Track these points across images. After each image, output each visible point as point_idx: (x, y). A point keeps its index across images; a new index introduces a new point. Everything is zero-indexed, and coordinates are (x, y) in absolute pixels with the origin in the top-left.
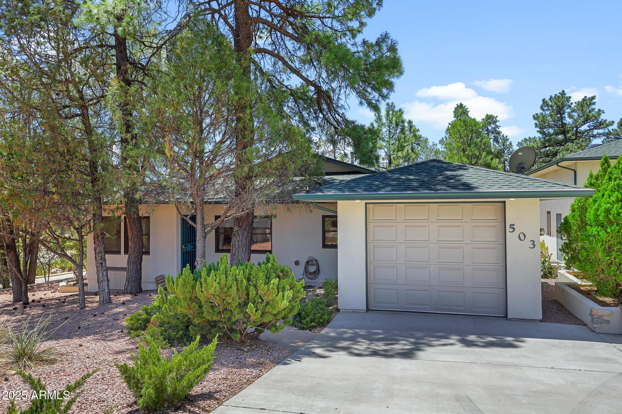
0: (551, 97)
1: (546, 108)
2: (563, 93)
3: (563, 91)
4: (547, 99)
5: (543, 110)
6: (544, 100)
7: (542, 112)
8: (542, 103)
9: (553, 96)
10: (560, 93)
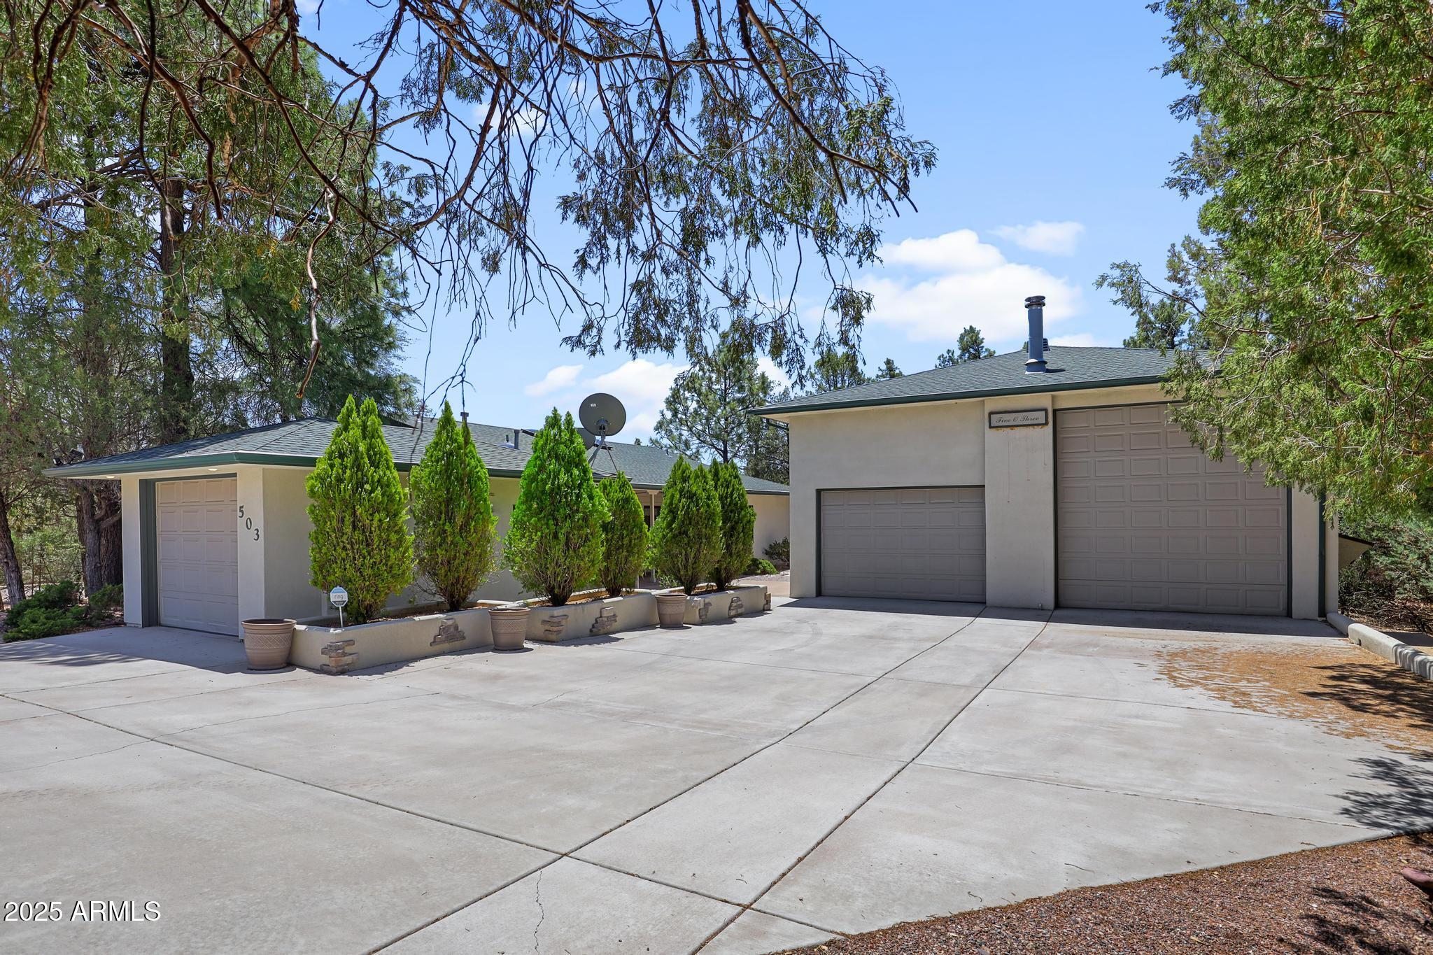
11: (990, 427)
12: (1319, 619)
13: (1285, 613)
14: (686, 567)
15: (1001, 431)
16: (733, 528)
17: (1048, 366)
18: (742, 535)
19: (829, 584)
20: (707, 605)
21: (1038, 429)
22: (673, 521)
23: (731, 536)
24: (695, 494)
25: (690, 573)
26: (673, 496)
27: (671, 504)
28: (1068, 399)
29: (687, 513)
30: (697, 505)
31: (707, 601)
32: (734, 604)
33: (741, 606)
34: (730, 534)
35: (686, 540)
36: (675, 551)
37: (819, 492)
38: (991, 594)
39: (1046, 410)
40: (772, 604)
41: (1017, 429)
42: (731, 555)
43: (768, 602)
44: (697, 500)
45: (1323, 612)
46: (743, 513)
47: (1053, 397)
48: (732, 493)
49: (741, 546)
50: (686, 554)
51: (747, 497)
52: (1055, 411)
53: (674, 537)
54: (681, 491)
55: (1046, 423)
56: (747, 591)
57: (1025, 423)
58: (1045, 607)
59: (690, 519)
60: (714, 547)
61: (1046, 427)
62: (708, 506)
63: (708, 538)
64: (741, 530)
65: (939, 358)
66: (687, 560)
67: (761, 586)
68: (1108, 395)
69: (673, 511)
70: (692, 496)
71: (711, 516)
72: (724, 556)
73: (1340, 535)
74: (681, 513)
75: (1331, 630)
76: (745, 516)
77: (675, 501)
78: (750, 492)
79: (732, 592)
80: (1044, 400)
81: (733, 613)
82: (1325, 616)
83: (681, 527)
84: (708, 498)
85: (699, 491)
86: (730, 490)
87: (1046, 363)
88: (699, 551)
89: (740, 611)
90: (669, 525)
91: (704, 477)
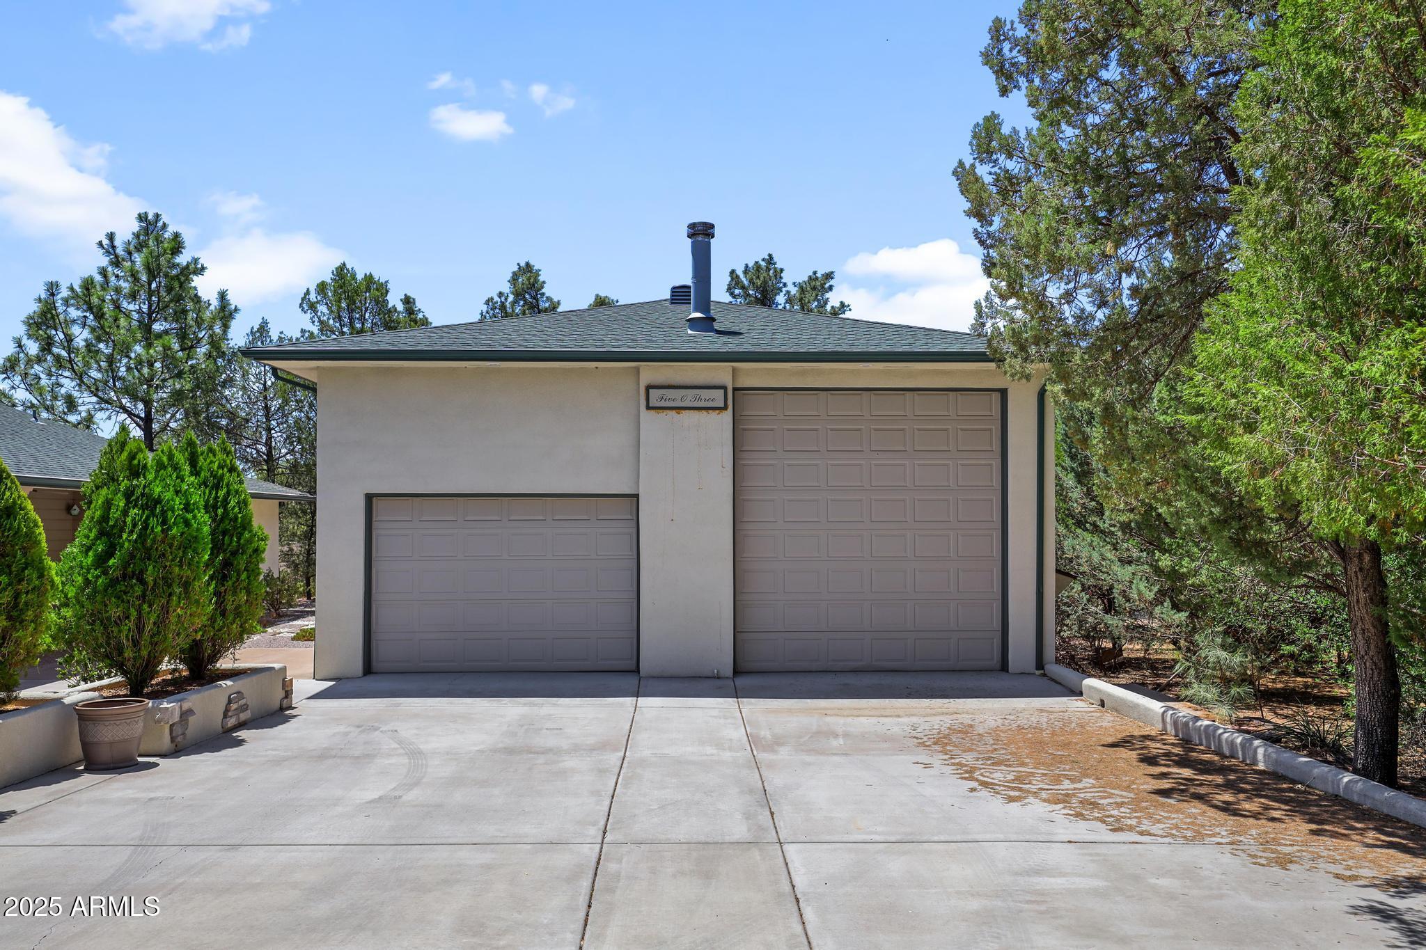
0: (747, 266)
1: (737, 291)
2: (770, 260)
3: (770, 255)
4: (740, 272)
5: (732, 294)
6: (733, 272)
7: (731, 299)
8: (730, 279)
9: (751, 265)
10: (763, 260)
11: (648, 408)
12: (1038, 672)
13: (999, 666)
14: (136, 643)
15: (662, 415)
16: (227, 564)
17: (716, 326)
18: (244, 576)
19: (383, 652)
20: (186, 714)
21: (713, 414)
22: (110, 553)
23: (225, 578)
24: (158, 501)
25: (145, 653)
26: (108, 504)
27: (105, 518)
28: (752, 375)
29: (142, 536)
30: (164, 522)
31: (186, 706)
32: (234, 706)
33: (244, 708)
34: (221, 576)
35: (138, 590)
36: (115, 611)
37: (369, 498)
38: (649, 660)
39: (725, 388)
40: (296, 699)
41: (686, 413)
42: (223, 614)
43: (288, 694)
44: (164, 512)
45: (1040, 664)
46: (247, 535)
47: (734, 370)
48: (226, 501)
49: (243, 597)
50: (140, 617)
51: (253, 505)
52: (735, 389)
53: (113, 583)
54: (128, 494)
55: (725, 408)
56: (254, 678)
57: (696, 404)
58: (722, 674)
59: (148, 551)
60: (197, 602)
61: (725, 413)
62: (187, 523)
63: (186, 585)
64: (242, 566)
65: (487, 302)
66: (140, 628)
67: (277, 666)
68: (803, 373)
69: (108, 532)
70: (152, 504)
71: (190, 542)
72: (212, 619)
73: (1058, 571)
74: (128, 539)
75: (1058, 687)
76: (250, 541)
77: (115, 514)
78: (254, 496)
79: (229, 683)
80: (721, 373)
81: (232, 722)
82: (1043, 668)
83: (126, 565)
84: (187, 508)
85: (168, 495)
86: (221, 493)
87: (714, 320)
88: (166, 610)
89: (244, 716)
90: (101, 561)
91: (176, 468)
